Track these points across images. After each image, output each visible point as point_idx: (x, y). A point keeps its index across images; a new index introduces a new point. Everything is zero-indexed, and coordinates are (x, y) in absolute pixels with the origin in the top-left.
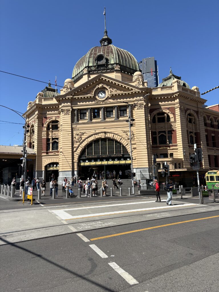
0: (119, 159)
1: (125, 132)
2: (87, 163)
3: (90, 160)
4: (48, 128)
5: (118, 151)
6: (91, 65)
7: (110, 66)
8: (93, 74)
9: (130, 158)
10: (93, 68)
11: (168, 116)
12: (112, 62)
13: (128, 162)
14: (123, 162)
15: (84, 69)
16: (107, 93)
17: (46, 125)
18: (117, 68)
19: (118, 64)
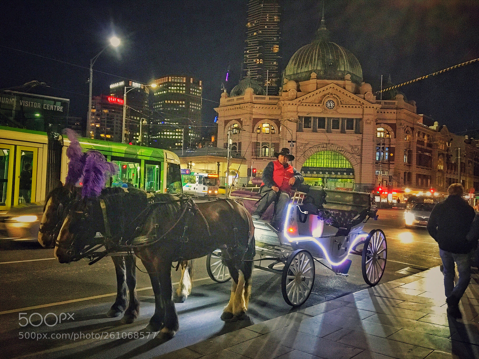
1: (350, 146)
2: (309, 175)
3: (312, 172)
6: (319, 68)
7: (340, 74)
8: (321, 78)
10: (321, 73)
12: (343, 69)
13: (351, 176)
14: (346, 176)
15: (311, 72)
16: (336, 104)
17: (256, 127)
18: (348, 77)
19: (348, 72)
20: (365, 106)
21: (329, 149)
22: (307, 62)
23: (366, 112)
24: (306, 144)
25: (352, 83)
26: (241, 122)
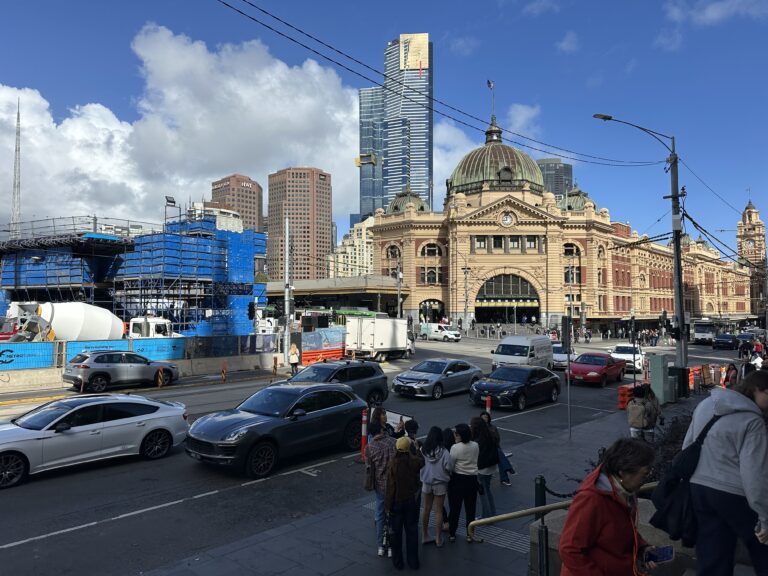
0: (525, 300)
1: (533, 268)
2: (485, 304)
3: (489, 300)
4: (423, 253)
5: (525, 291)
6: (492, 178)
7: (517, 183)
8: (495, 191)
9: (538, 300)
10: (495, 183)
11: (578, 250)
12: (520, 178)
13: (535, 304)
14: (529, 304)
15: (483, 182)
16: (514, 219)
17: (420, 249)
18: (527, 187)
19: (527, 181)
20: (548, 220)
21: (508, 273)
22: (477, 170)
23: (550, 227)
24: (481, 268)
25: (532, 193)
26: (402, 244)
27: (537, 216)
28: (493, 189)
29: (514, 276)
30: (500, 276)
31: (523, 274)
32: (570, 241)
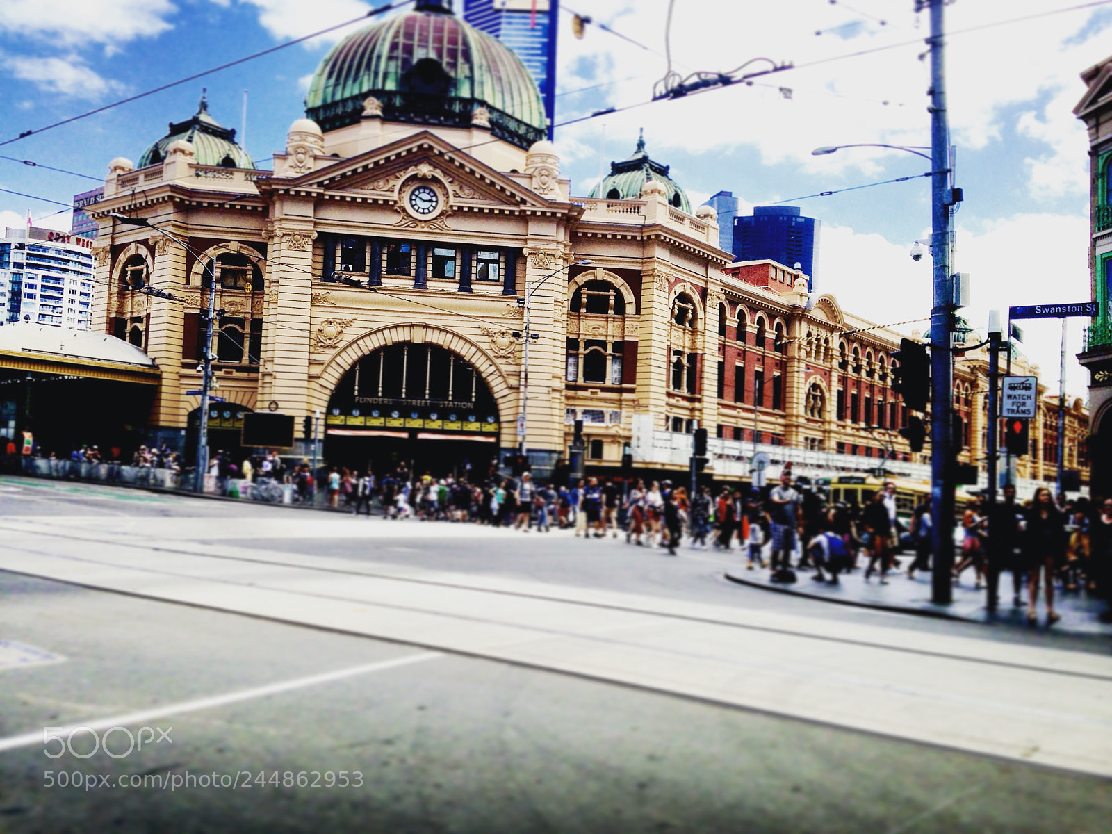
0: (463, 416)
1: (487, 333)
2: (356, 420)
4: (207, 279)
5: (462, 393)
6: (391, 85)
7: (457, 107)
8: (397, 122)
9: (496, 416)
10: (398, 101)
11: (619, 297)
12: (465, 92)
13: (490, 426)
14: (472, 426)
15: (364, 96)
16: (441, 199)
17: (198, 268)
18: (481, 117)
19: (483, 103)
20: (528, 208)
21: (418, 340)
22: (359, 67)
23: (534, 228)
24: (348, 324)
25: (493, 134)
26: (152, 250)
27: (501, 195)
28: (390, 115)
29: (436, 349)
30: (399, 346)
31: (458, 347)
32: (600, 275)
